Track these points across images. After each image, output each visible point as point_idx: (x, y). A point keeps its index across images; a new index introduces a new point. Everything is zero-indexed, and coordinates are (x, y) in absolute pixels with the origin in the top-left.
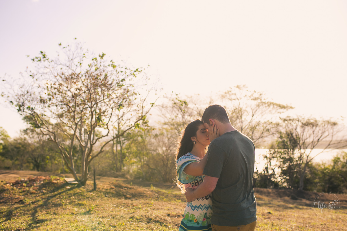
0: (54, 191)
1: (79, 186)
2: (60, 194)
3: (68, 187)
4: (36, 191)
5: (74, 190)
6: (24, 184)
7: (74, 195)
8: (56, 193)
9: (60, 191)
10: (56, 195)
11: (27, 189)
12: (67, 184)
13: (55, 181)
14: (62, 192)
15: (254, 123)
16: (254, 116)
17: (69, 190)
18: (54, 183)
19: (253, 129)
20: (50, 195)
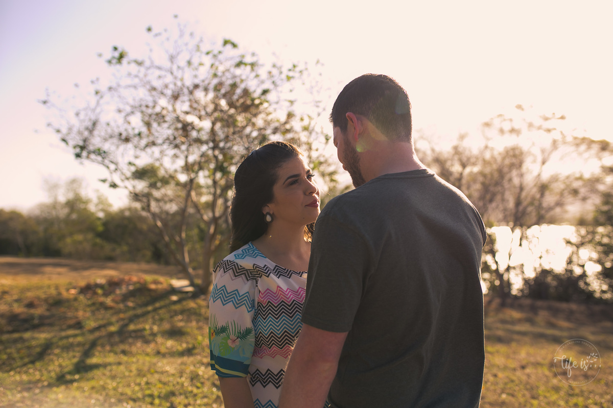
0: (146, 304)
1: (194, 296)
2: (155, 310)
3: (174, 298)
4: (117, 303)
5: (184, 303)
6: (100, 291)
7: (182, 312)
8: (150, 308)
9: (157, 305)
10: (148, 312)
11: (102, 299)
12: (173, 291)
13: (153, 287)
14: (160, 308)
15: (545, 177)
16: (547, 164)
17: (175, 303)
18: (150, 290)
19: (543, 188)
20: (139, 311)
